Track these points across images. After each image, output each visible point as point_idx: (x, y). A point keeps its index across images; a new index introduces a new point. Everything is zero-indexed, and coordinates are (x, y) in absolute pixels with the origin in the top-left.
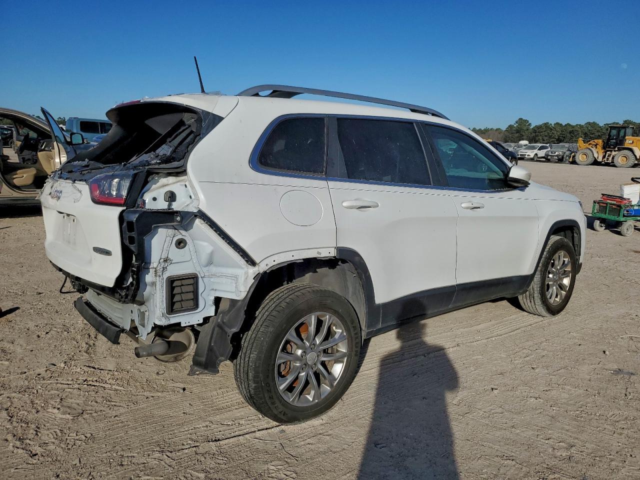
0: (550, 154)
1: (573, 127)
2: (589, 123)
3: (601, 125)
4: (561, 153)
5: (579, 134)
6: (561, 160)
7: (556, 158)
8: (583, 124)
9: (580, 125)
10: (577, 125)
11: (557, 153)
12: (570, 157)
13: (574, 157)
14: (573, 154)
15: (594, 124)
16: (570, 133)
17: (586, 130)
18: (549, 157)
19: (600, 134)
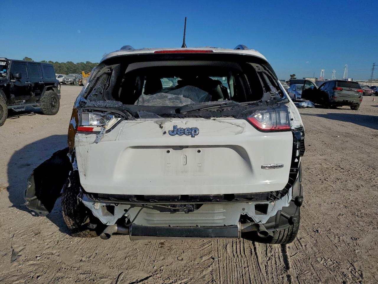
0: (66, 80)
1: (60, 64)
2: (68, 62)
3: (75, 63)
4: (72, 80)
5: (64, 68)
6: (72, 84)
7: (70, 82)
8: (65, 62)
9: (64, 63)
10: (62, 63)
11: (70, 80)
12: (79, 82)
13: (81, 82)
14: (80, 80)
15: (71, 63)
16: (59, 67)
17: (68, 66)
18: (66, 82)
19: (75, 68)
